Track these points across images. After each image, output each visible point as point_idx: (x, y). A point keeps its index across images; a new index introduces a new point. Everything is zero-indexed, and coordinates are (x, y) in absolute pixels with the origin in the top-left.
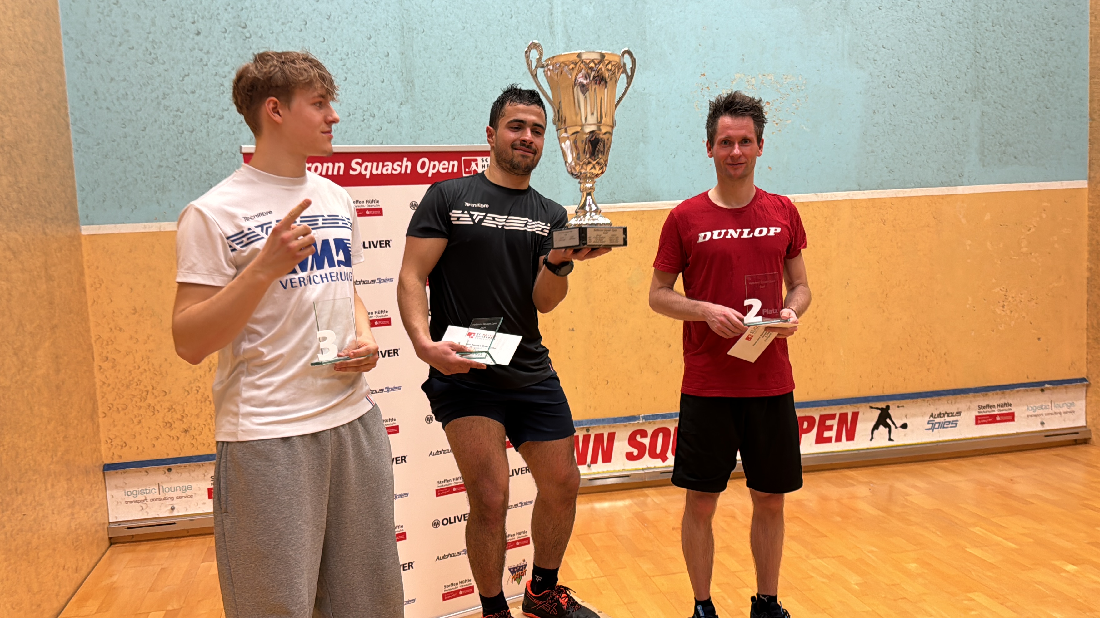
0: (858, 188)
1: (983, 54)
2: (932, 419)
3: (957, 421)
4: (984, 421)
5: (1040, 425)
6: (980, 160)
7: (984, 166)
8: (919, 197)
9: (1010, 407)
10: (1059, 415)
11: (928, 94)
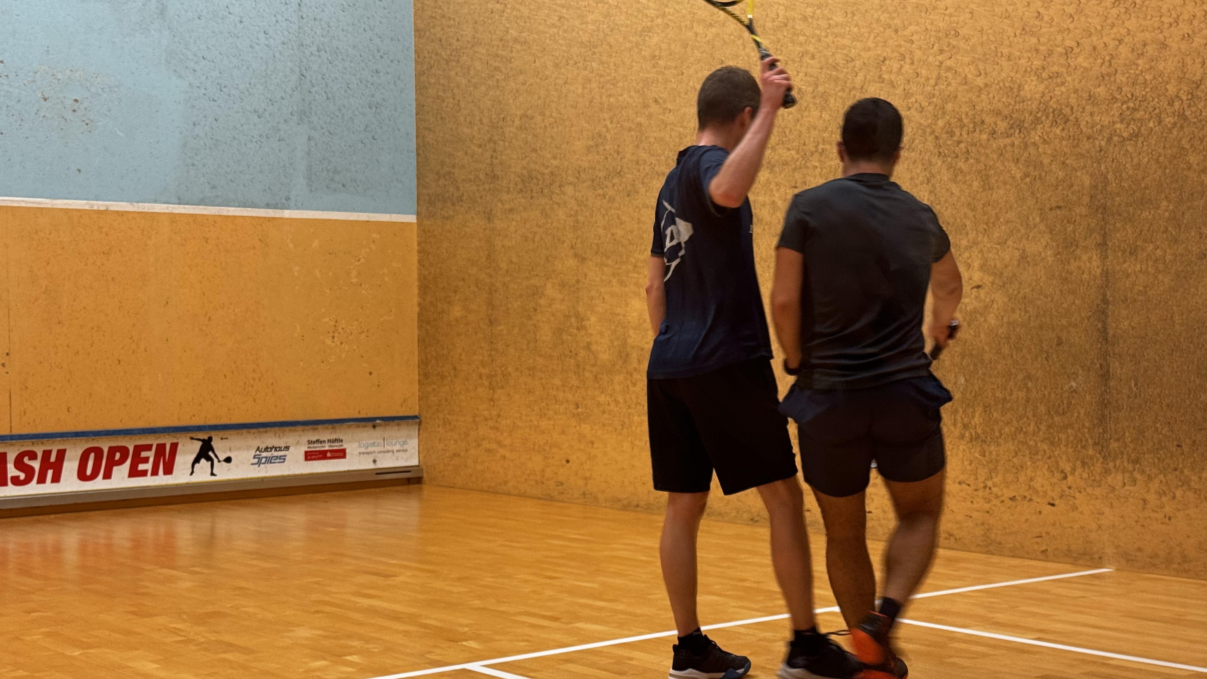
0: (177, 201)
1: (308, 77)
2: (258, 453)
3: (285, 456)
4: (314, 457)
5: (372, 463)
6: (308, 185)
7: (311, 191)
8: (243, 217)
9: (341, 444)
10: (391, 453)
11: (251, 112)
